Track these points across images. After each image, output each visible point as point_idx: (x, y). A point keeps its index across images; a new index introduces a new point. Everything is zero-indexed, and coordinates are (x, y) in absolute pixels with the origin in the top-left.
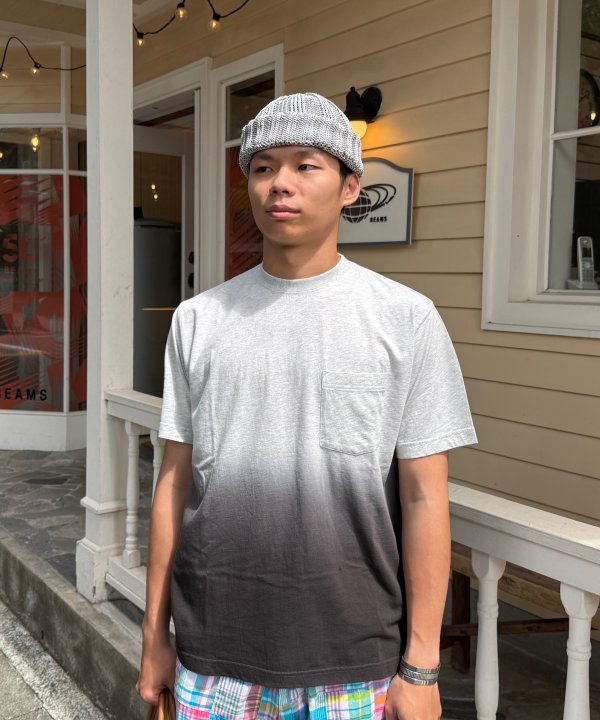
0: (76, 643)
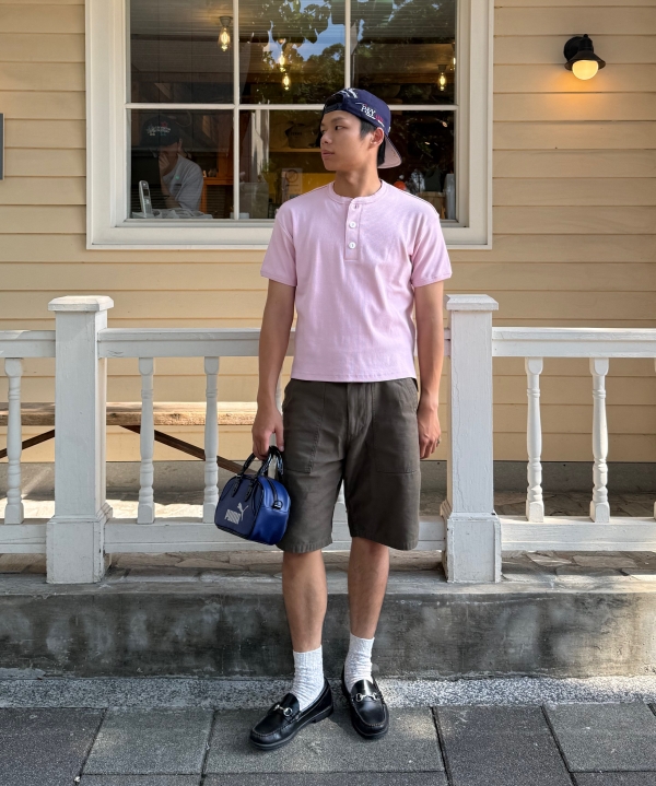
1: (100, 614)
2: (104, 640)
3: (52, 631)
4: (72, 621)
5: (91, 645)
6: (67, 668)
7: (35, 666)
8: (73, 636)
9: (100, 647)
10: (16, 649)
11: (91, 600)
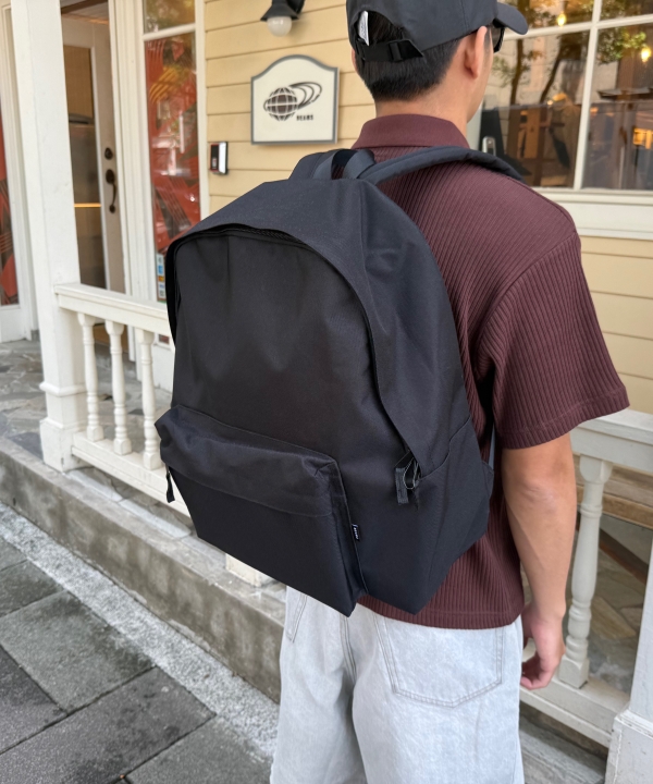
0: (50, 506)
1: (244, 621)
2: (247, 647)
3: (214, 617)
4: (227, 614)
5: (238, 644)
6: (224, 655)
7: (205, 639)
8: (227, 629)
9: (244, 651)
10: (194, 618)
11: (237, 604)
